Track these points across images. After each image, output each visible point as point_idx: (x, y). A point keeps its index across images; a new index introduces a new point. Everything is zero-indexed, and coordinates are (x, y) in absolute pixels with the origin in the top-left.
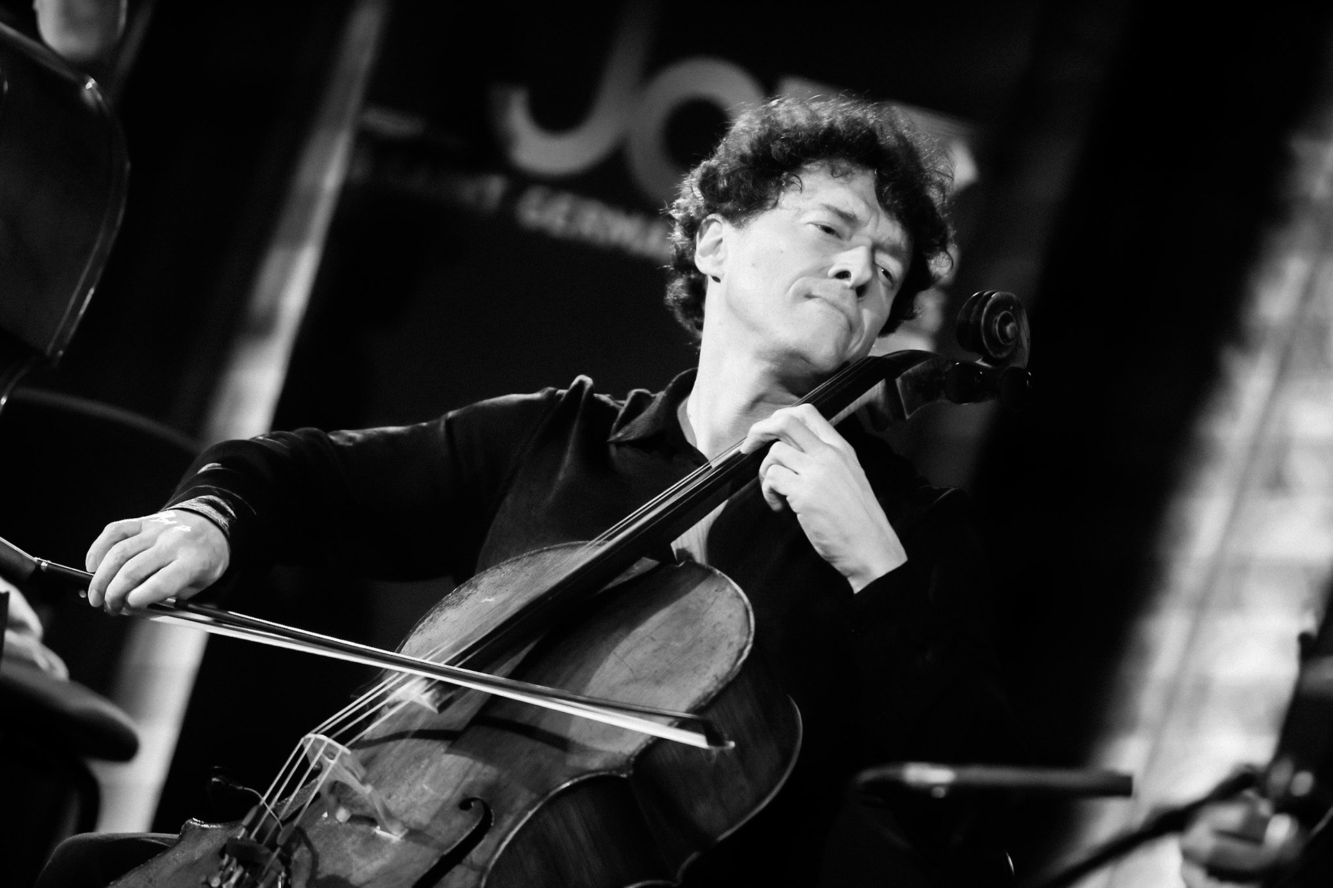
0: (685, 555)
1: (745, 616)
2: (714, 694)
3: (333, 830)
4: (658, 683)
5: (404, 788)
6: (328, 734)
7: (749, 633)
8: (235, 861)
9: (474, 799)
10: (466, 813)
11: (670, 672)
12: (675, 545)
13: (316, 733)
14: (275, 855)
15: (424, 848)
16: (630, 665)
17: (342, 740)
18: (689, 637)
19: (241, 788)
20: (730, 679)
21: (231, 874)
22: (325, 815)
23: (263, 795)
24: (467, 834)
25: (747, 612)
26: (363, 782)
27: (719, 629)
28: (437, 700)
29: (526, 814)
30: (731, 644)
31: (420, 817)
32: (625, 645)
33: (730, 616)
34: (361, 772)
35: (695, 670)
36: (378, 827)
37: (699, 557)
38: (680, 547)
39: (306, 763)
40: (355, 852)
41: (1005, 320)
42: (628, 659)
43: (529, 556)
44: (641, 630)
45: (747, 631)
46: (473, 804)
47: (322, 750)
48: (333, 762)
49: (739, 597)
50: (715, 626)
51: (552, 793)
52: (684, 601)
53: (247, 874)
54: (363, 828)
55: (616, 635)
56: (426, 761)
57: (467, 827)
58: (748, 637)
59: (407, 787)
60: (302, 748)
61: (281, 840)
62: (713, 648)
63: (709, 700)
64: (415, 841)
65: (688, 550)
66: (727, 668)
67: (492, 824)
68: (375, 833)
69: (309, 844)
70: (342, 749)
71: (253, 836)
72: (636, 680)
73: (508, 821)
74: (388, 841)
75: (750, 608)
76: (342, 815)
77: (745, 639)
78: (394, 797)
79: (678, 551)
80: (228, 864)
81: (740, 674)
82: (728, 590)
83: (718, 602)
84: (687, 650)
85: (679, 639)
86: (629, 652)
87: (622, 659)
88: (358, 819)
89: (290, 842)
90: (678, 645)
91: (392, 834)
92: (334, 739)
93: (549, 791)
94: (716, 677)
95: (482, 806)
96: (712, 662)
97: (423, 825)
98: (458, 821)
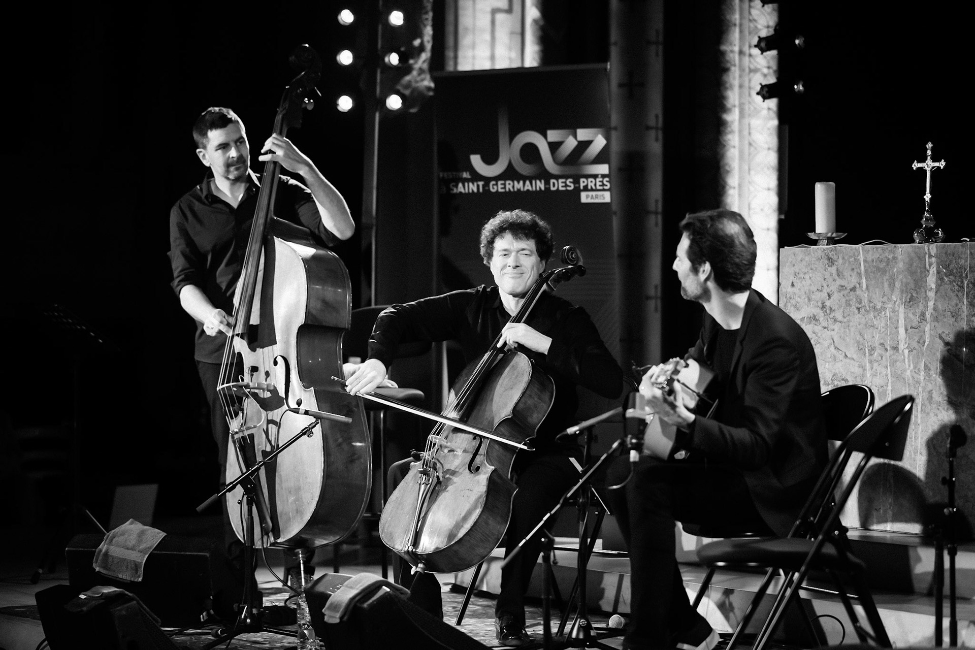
2: (526, 387)
3: (445, 457)
4: (512, 388)
5: (458, 438)
6: (434, 434)
10: (475, 440)
11: (514, 385)
13: (430, 436)
15: (468, 454)
16: (503, 388)
17: (438, 435)
18: (516, 374)
20: (529, 381)
21: (423, 478)
22: (442, 453)
24: (477, 447)
26: (447, 443)
27: (523, 368)
30: (527, 372)
31: (464, 445)
32: (500, 381)
33: (524, 364)
34: (445, 440)
35: (520, 382)
39: (431, 442)
40: (451, 459)
41: (572, 254)
44: (503, 376)
45: (530, 367)
46: (476, 437)
47: (434, 438)
48: (438, 440)
50: (521, 368)
51: (495, 427)
52: (511, 364)
53: (427, 477)
54: (452, 453)
55: (498, 379)
57: (476, 444)
60: (429, 439)
61: (431, 466)
62: (523, 375)
64: (465, 453)
66: (527, 379)
67: (483, 440)
68: (455, 453)
69: (439, 462)
70: (438, 437)
71: (425, 467)
72: (506, 390)
73: (486, 439)
74: (459, 455)
76: (446, 451)
77: (529, 369)
78: (457, 442)
80: (422, 476)
81: (531, 380)
83: (520, 361)
84: (516, 377)
85: (514, 375)
86: (502, 383)
87: (501, 386)
88: (450, 451)
89: (435, 463)
90: (514, 376)
91: (459, 452)
92: (436, 436)
93: (493, 427)
94: (525, 382)
95: (479, 437)
96: (523, 378)
97: (466, 448)
98: (474, 443)
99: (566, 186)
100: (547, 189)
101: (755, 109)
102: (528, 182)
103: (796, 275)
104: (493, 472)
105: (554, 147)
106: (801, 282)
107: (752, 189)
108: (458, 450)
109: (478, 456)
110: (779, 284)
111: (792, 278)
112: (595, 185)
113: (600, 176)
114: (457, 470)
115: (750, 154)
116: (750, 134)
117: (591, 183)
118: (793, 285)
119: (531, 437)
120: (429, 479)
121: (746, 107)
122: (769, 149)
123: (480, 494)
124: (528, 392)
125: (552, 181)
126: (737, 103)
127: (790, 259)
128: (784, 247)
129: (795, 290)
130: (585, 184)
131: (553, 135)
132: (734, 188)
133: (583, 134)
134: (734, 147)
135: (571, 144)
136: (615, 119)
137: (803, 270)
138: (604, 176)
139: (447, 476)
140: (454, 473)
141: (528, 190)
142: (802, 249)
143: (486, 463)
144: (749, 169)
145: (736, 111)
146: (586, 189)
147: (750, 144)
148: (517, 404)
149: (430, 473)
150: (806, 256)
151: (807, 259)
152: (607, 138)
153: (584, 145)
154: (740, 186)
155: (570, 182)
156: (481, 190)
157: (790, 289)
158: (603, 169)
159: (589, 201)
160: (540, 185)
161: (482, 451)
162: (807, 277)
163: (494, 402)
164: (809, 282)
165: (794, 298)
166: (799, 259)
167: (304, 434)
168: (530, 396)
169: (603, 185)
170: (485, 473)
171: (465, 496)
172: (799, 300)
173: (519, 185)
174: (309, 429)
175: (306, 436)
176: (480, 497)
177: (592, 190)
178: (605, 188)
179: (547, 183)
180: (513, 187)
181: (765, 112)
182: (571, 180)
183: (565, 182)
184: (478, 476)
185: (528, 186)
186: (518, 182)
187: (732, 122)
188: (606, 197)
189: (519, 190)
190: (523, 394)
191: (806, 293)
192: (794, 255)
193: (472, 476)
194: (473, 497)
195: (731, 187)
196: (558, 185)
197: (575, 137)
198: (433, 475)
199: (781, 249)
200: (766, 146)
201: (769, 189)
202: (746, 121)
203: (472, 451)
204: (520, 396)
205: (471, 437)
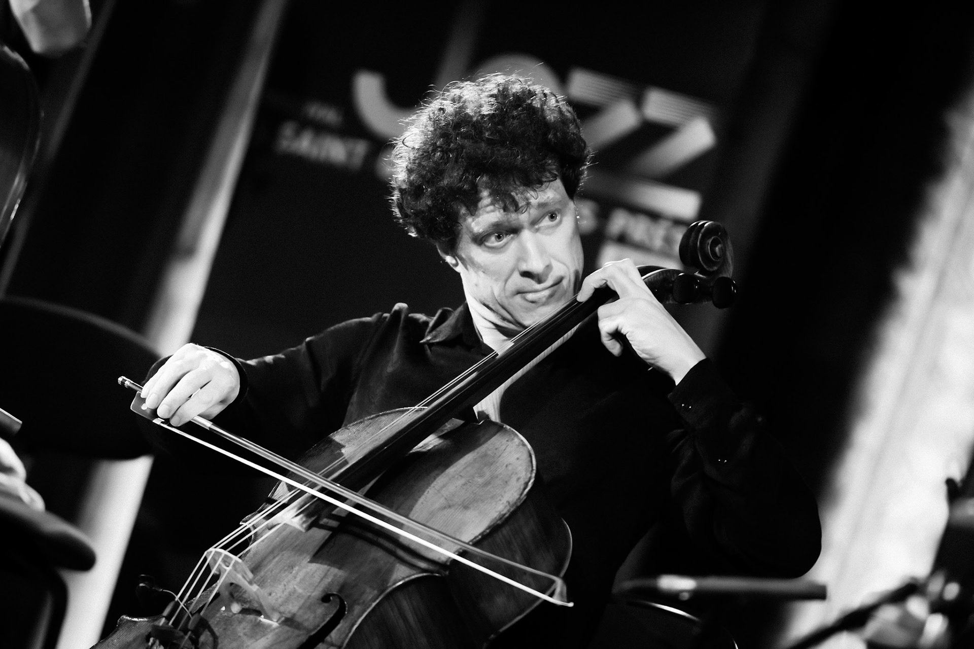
0: (484, 416)
1: (529, 459)
2: (507, 515)
3: (228, 621)
4: (466, 507)
5: (281, 587)
6: (224, 548)
7: (532, 470)
8: (158, 642)
9: (333, 595)
10: (326, 605)
11: (475, 501)
12: (477, 408)
13: (215, 548)
14: (187, 637)
15: (297, 632)
16: (445, 495)
17: (235, 552)
18: (488, 475)
19: (161, 590)
20: (519, 504)
22: (223, 608)
23: (177, 595)
24: (328, 619)
25: (530, 456)
26: (251, 583)
27: (510, 468)
28: (304, 522)
29: (371, 605)
30: (518, 479)
31: (292, 608)
32: (440, 480)
33: (518, 459)
34: (250, 575)
35: (492, 497)
36: (262, 616)
37: (494, 417)
38: (480, 410)
39: (208, 570)
40: (245, 634)
41: (715, 243)
42: (445, 492)
43: (369, 419)
44: (452, 470)
45: (531, 469)
46: (331, 598)
47: (220, 559)
48: (228, 569)
49: (524, 445)
50: (507, 466)
51: (389, 590)
52: (482, 449)
54: (252, 617)
55: (433, 474)
56: (297, 568)
57: (326, 615)
58: (531, 474)
59: (283, 587)
60: (205, 559)
61: (191, 625)
62: (506, 482)
63: (503, 519)
64: (289, 626)
65: (486, 412)
66: (516, 496)
67: (346, 613)
68: (260, 621)
69: (211, 630)
70: (235, 558)
71: (170, 624)
72: (450, 507)
73: (357, 609)
74: (270, 626)
75: (532, 452)
76: (236, 608)
77: (529, 475)
78: (273, 594)
79: (479, 413)
80: (153, 644)
81: (525, 500)
82: (516, 440)
83: (508, 449)
84: (487, 484)
85: (481, 476)
86: (444, 486)
87: (439, 491)
88: (246, 610)
89: (199, 626)
90: (480, 480)
91: (273, 621)
92: (229, 552)
93: (387, 588)
94: (509, 502)
95: (338, 600)
96: (505, 492)
97: (294, 615)
98: (320, 610)
108: (273, 614)
109: (320, 646)
124: (505, 531)
149: (181, 644)
161: (339, 636)
168: (509, 543)
190: (494, 529)
203: (311, 627)
204: (484, 531)
205: (317, 593)
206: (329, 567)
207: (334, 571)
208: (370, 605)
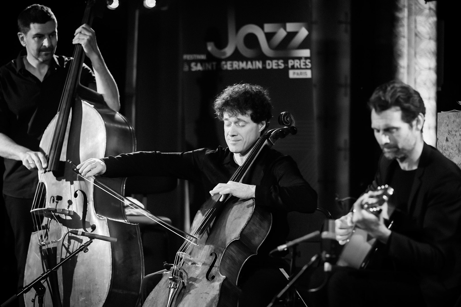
2: (251, 217)
3: (189, 268)
4: (240, 218)
5: (199, 255)
9: (213, 253)
10: (212, 256)
11: (242, 215)
13: (178, 252)
14: (179, 277)
15: (206, 266)
17: (184, 251)
19: (170, 264)
20: (253, 213)
21: (172, 283)
22: (187, 265)
23: (173, 265)
26: (190, 258)
31: (204, 260)
34: (189, 256)
36: (197, 264)
39: (179, 257)
40: (194, 271)
41: (287, 118)
42: (233, 215)
47: (181, 254)
48: (184, 256)
51: (227, 246)
53: (175, 283)
54: (194, 265)
55: (230, 211)
56: (202, 248)
57: (213, 259)
60: (177, 255)
61: (179, 275)
64: (204, 265)
66: (252, 211)
67: (217, 257)
68: (196, 266)
69: (185, 272)
70: (184, 253)
71: (174, 275)
72: (236, 219)
73: (220, 255)
74: (199, 267)
76: (190, 263)
78: (198, 257)
80: (171, 282)
84: (244, 209)
85: (242, 208)
87: (232, 215)
88: (192, 264)
89: (181, 273)
91: (200, 265)
92: (182, 252)
93: (226, 246)
94: (250, 213)
95: (214, 254)
96: (249, 210)
97: (205, 262)
98: (211, 258)
99: (278, 65)
100: (264, 68)
101: (420, 8)
102: (249, 63)
103: (449, 133)
104: (225, 280)
105: (269, 36)
106: (453, 138)
107: (417, 68)
108: (199, 263)
109: (213, 268)
110: (437, 139)
111: (446, 135)
112: (300, 65)
113: (303, 58)
114: (198, 278)
115: (416, 42)
116: (416, 27)
117: (297, 63)
118: (447, 140)
119: (254, 255)
120: (177, 285)
121: (413, 7)
122: (430, 39)
123: (214, 296)
124: (252, 221)
125: (268, 62)
126: (406, 4)
127: (445, 121)
128: (441, 112)
129: (449, 144)
130: (292, 64)
131: (268, 27)
132: (404, 68)
133: (291, 27)
134: (404, 37)
135: (282, 34)
136: (315, 16)
137: (455, 129)
138: (306, 58)
139: (191, 282)
140: (195, 280)
141: (250, 69)
142: (454, 113)
143: (219, 273)
144: (415, 54)
145: (406, 10)
146: (293, 68)
147: (416, 35)
148: (243, 230)
149: (178, 280)
150: (457, 118)
151: (458, 120)
152: (309, 29)
153: (292, 35)
154: (409, 66)
155: (281, 63)
156: (214, 68)
157: (445, 143)
158: (306, 53)
159: (296, 76)
160: (259, 65)
161: (217, 264)
162: (458, 134)
163: (226, 228)
164: (459, 138)
165: (448, 150)
166: (452, 120)
167: (81, 250)
168: (254, 224)
169: (306, 65)
170: (218, 281)
171: (204, 298)
172: (451, 151)
173: (242, 65)
174: (85, 246)
175: (83, 252)
176: (215, 298)
177: (297, 68)
178: (308, 67)
179: (264, 63)
180: (239, 66)
181: (427, 11)
182: (282, 61)
183: (277, 63)
184: (214, 283)
185: (250, 66)
186: (242, 62)
187: (403, 18)
188: (308, 74)
189: (243, 69)
190: (249, 222)
191: (457, 146)
192: (448, 117)
193: (209, 282)
194: (209, 299)
195: (401, 67)
196: (272, 65)
197: (285, 29)
198: (179, 281)
199: (438, 113)
200: (427, 36)
201: (430, 69)
202: (413, 18)
203: (210, 264)
204: (246, 223)
205: (209, 253)
206: (210, 245)
207: (211, 246)
208: (223, 253)
